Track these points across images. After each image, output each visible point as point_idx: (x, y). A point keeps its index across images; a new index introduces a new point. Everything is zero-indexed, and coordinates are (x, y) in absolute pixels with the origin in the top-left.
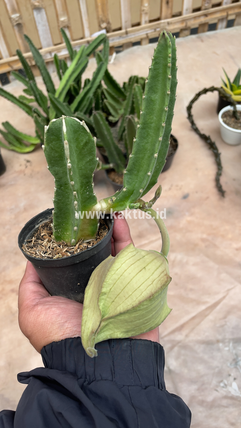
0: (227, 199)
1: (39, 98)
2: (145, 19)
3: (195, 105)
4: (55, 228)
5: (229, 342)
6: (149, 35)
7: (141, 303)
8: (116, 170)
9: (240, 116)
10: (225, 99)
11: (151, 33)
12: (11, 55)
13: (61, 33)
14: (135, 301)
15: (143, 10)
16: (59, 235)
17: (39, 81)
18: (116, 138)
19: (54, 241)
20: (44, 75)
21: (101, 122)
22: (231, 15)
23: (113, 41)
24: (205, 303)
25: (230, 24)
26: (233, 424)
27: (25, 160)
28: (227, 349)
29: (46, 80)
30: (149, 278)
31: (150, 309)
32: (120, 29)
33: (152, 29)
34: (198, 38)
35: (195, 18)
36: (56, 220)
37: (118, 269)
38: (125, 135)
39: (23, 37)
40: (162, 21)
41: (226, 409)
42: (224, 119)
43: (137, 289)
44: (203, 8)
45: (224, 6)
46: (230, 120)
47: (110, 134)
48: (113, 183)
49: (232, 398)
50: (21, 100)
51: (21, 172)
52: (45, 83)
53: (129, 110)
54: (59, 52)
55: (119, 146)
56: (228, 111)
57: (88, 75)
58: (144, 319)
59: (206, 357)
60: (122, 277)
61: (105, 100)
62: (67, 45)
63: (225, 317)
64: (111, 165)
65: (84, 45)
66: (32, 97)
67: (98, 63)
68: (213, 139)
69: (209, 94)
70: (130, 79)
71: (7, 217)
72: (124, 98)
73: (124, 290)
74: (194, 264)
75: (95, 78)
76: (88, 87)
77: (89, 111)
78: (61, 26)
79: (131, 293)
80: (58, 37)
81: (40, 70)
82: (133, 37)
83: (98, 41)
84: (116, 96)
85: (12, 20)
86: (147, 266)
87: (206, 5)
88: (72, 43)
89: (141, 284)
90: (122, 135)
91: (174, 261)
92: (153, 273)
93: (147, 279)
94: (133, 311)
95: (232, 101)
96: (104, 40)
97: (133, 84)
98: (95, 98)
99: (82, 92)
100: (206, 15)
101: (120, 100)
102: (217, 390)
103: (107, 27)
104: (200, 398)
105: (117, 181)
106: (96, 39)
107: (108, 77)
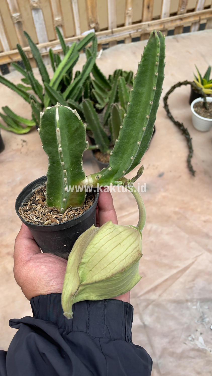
0: (197, 178)
1: (36, 87)
2: (128, 21)
3: (170, 96)
4: (47, 196)
5: (197, 302)
6: (132, 35)
7: (113, 275)
8: (101, 150)
9: (209, 106)
10: (196, 92)
11: (134, 33)
12: (11, 49)
13: (56, 31)
14: (109, 273)
15: (127, 13)
16: (51, 202)
17: (36, 72)
18: (102, 123)
19: (47, 207)
20: (40, 67)
21: (90, 109)
22: (203, 19)
23: (101, 39)
24: (176, 267)
25: (202, 27)
26: (199, 373)
27: (21, 140)
28: (195, 307)
29: (42, 71)
30: (122, 253)
31: (121, 279)
32: (107, 29)
33: (134, 30)
34: (174, 38)
35: (172, 21)
36: (49, 190)
37: (96, 244)
38: (110, 121)
39: (23, 33)
40: (143, 23)
41: (193, 360)
42: (195, 109)
43: (112, 262)
44: (179, 13)
45: (197, 12)
46: (201, 109)
47: (97, 119)
48: (99, 162)
49: (199, 350)
50: (20, 88)
51: (17, 150)
52: (41, 74)
53: (114, 99)
54: (54, 47)
55: (104, 130)
56: (199, 102)
57: (78, 68)
58: (116, 287)
59: (176, 314)
60: (99, 251)
61: (93, 90)
62: (60, 41)
63: (193, 280)
64: (97, 146)
65: (75, 42)
66: (29, 86)
67: (87, 58)
68: (186, 126)
69: (183, 87)
70: (115, 72)
71: (5, 189)
72: (110, 89)
73: (100, 262)
74: (168, 234)
75: (84, 71)
76: (78, 78)
77: (79, 99)
78: (56, 25)
79: (106, 266)
80: (53, 34)
81: (37, 63)
82: (118, 36)
83: (88, 39)
84: (103, 87)
85: (13, 18)
86: (122, 242)
87: (182, 10)
88: (65, 40)
89: (116, 258)
90: (107, 121)
91: (150, 231)
92: (127, 249)
93: (121, 254)
94: (107, 281)
95: (203, 94)
96: (93, 38)
97: (118, 77)
98: (84, 88)
99: (73, 83)
100: (181, 19)
101: (106, 90)
102: (185, 344)
103: (96, 27)
104: (171, 350)
105: (102, 160)
106: (86, 37)
107: (96, 70)
